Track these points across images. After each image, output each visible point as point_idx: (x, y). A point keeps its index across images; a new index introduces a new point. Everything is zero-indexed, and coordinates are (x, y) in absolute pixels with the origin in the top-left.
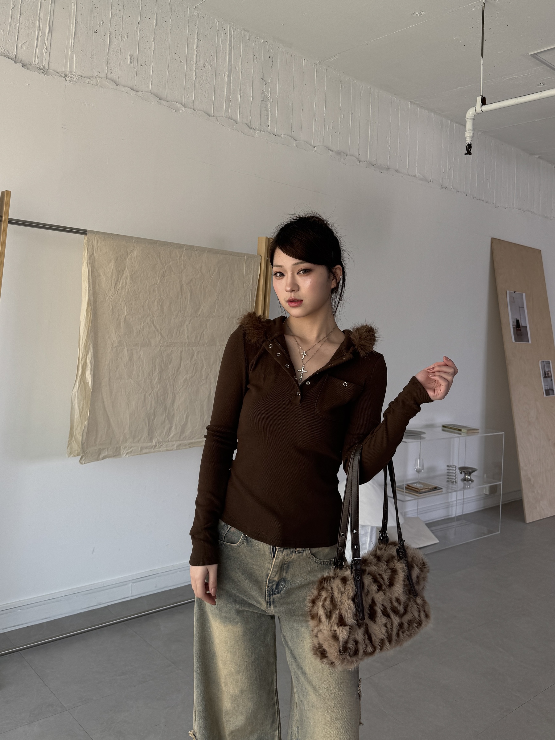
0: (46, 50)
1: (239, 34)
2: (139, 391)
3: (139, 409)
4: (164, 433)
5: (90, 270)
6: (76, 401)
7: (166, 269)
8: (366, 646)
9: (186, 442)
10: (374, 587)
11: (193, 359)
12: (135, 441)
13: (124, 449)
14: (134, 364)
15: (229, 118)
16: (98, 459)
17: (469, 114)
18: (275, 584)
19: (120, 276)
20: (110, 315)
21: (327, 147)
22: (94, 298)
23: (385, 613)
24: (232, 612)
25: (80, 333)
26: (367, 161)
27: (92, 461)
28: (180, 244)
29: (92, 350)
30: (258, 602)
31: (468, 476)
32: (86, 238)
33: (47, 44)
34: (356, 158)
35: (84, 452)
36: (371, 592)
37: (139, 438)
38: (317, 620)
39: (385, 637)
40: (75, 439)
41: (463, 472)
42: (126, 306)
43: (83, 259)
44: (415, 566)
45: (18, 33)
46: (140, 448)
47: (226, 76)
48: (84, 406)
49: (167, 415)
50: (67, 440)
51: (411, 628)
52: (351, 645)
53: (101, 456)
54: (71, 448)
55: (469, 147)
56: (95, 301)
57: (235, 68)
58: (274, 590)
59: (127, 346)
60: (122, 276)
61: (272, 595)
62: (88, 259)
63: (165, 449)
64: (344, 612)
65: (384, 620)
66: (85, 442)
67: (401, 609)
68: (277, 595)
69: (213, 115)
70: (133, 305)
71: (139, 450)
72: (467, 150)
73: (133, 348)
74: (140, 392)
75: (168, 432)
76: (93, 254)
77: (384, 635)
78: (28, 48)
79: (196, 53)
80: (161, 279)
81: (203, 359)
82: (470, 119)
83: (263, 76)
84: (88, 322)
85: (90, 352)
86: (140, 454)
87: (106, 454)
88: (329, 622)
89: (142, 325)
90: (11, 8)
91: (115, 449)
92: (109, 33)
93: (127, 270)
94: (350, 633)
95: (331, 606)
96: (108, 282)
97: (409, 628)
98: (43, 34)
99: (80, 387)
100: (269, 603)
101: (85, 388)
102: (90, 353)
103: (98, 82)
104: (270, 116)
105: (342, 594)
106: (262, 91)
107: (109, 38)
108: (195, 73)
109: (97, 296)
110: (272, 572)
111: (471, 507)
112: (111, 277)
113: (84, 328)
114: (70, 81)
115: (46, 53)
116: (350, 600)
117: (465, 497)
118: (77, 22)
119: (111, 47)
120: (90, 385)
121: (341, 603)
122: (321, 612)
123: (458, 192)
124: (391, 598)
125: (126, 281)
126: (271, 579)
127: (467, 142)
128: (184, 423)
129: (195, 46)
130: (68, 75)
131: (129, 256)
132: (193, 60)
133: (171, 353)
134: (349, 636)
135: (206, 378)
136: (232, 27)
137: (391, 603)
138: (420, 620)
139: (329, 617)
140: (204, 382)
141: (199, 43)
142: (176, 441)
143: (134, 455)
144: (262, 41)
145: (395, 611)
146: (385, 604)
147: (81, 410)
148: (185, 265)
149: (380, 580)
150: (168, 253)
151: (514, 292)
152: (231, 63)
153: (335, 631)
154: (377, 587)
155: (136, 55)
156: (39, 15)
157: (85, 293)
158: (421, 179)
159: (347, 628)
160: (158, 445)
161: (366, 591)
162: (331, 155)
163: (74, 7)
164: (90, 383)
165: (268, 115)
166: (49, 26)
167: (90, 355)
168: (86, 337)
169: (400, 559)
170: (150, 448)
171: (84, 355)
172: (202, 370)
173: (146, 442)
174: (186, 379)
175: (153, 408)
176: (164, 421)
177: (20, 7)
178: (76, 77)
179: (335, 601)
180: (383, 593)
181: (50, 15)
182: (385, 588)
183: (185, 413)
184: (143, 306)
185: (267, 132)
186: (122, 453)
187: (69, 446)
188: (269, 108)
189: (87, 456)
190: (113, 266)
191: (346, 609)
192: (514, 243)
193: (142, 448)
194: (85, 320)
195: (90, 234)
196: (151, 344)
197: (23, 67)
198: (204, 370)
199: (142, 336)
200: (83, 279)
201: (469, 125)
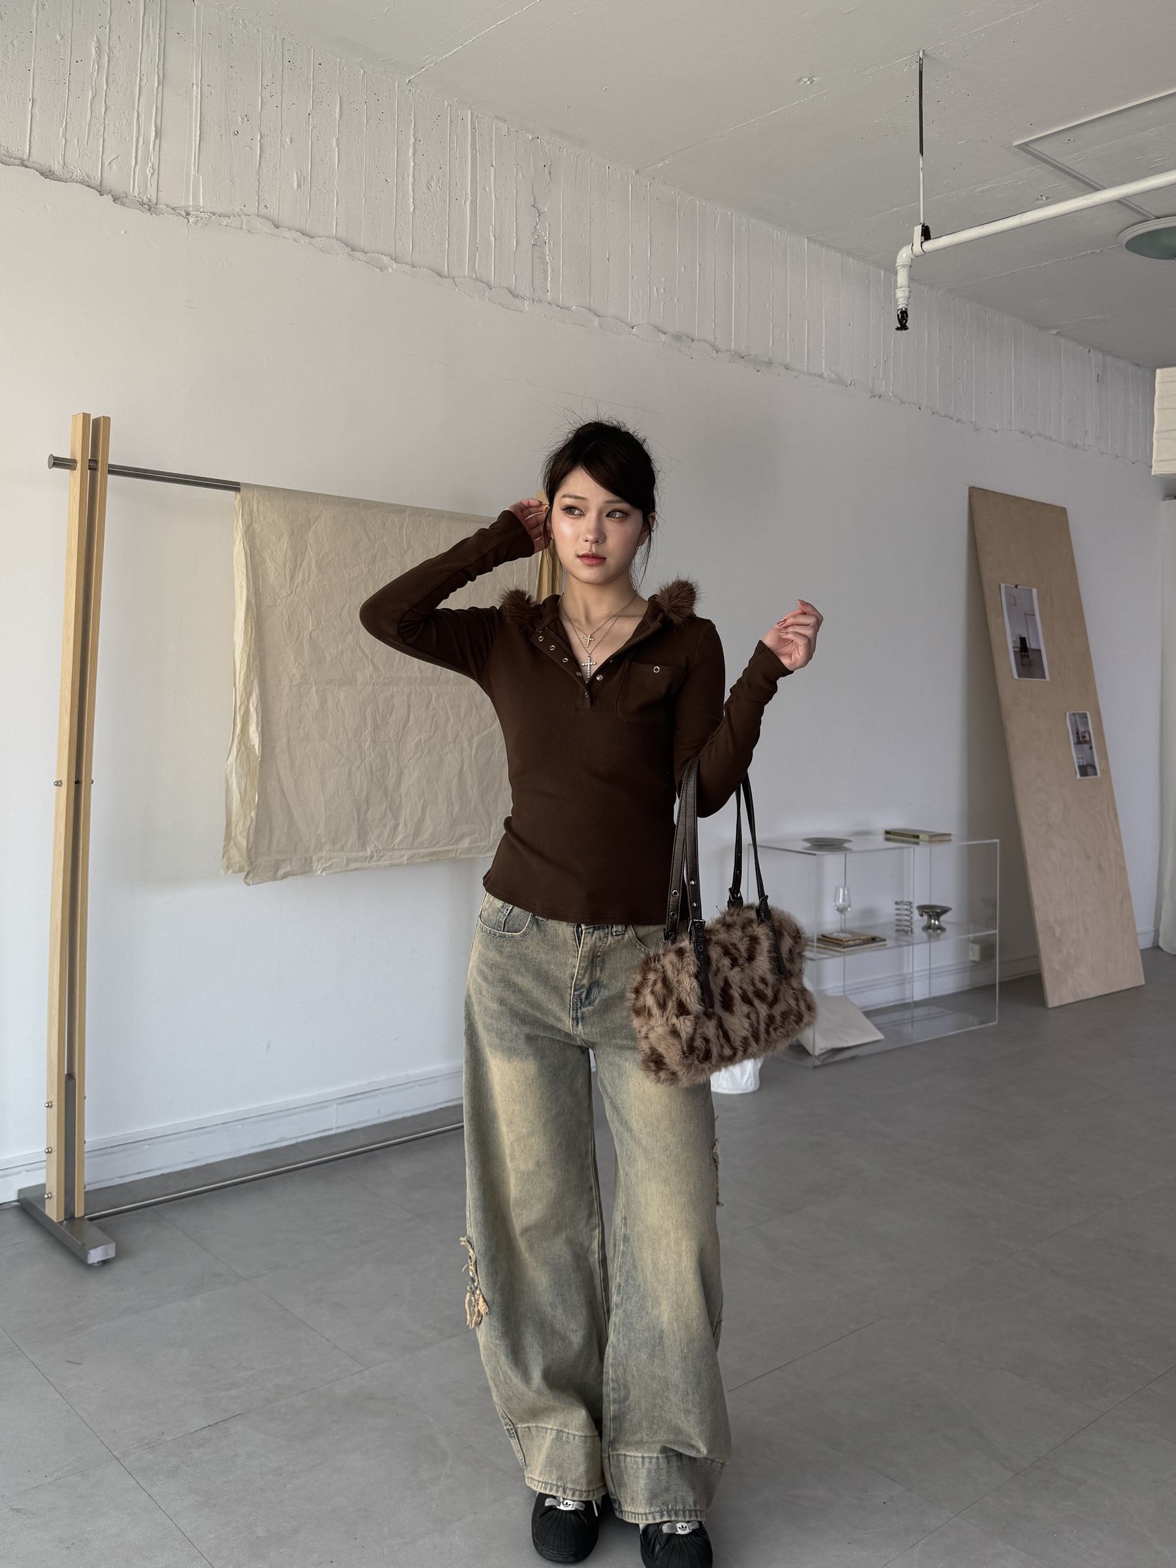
0: (152, 171)
1: (488, 126)
2: (339, 761)
3: (340, 794)
4: (386, 835)
5: (249, 552)
6: (234, 779)
7: (376, 549)
8: (722, 1047)
9: (423, 850)
10: (727, 962)
11: (431, 708)
12: (336, 848)
13: (319, 861)
14: (330, 715)
15: (477, 279)
16: (274, 878)
17: (902, 257)
18: (584, 990)
19: (299, 562)
20: (285, 630)
21: (656, 327)
22: (256, 600)
23: (746, 999)
24: (520, 1039)
25: (235, 662)
26: (730, 351)
27: (264, 881)
28: (400, 506)
29: (257, 689)
30: (559, 1019)
31: (935, 921)
32: (239, 496)
33: (153, 158)
34: (710, 345)
35: (251, 864)
36: (721, 968)
37: (343, 842)
38: (645, 1017)
39: (748, 1034)
40: (236, 844)
41: (926, 913)
42: (312, 615)
43: (235, 535)
44: (785, 933)
45: (104, 141)
46: (345, 861)
47: (468, 203)
48: (248, 788)
49: (389, 804)
50: (223, 844)
51: (787, 1023)
52: (699, 1042)
53: (281, 873)
54: (229, 859)
55: (903, 317)
56: (259, 607)
57: (484, 188)
58: (583, 1000)
59: (315, 684)
60: (302, 561)
61: (580, 1008)
62: (244, 533)
63: (388, 862)
64: (684, 996)
65: (746, 1009)
66: (252, 847)
67: (769, 993)
68: (588, 1008)
69: (446, 275)
70: (323, 613)
71: (344, 864)
72: (900, 321)
73: (326, 687)
74: (342, 763)
75: (392, 834)
76: (251, 524)
77: (748, 1031)
78: (121, 168)
79: (413, 164)
80: (368, 566)
81: (448, 707)
82: (903, 266)
83: (534, 201)
84: (248, 643)
85: (254, 692)
86: (347, 871)
87: (288, 869)
88: (663, 1013)
89: (340, 648)
90: (90, 98)
91: (303, 860)
92: (259, 134)
93: (310, 552)
94: (696, 1024)
95: (665, 991)
96: (279, 572)
97: (783, 1023)
98: (146, 143)
99: (240, 753)
100: (576, 1020)
101: (248, 757)
102: (254, 696)
103: (244, 222)
104: (549, 273)
105: (678, 971)
106: (533, 227)
107: (259, 144)
108: (412, 200)
109: (261, 597)
110: (579, 969)
111: (947, 985)
112: (284, 565)
113: (241, 653)
114: (196, 223)
115: (152, 175)
116: (692, 978)
117: (933, 966)
118: (202, 118)
119: (263, 159)
120: (257, 750)
121: (679, 984)
122: (650, 1001)
123: (904, 403)
124: (753, 978)
125: (309, 571)
126: (578, 983)
127: (900, 307)
128: (419, 819)
129: (411, 152)
130: (191, 213)
131: (314, 527)
132: (408, 176)
133: (392, 697)
134: (695, 1029)
135: (455, 742)
136: (476, 114)
137: (754, 984)
138: (799, 1012)
139: (662, 1006)
140: (450, 748)
141: (417, 146)
142: (406, 849)
143: (335, 872)
144: (531, 137)
145: (760, 996)
146: (745, 986)
147: (243, 795)
148: (410, 542)
149: (733, 951)
150: (380, 521)
151: (1014, 586)
152: (476, 178)
153: (674, 1025)
154: (730, 961)
155: (308, 172)
156: (138, 109)
157: (241, 592)
158: (833, 381)
159: (691, 1017)
160: (375, 855)
161: (714, 967)
162: (662, 341)
163: (197, 92)
164: (256, 747)
165: (545, 271)
166: (156, 127)
167: (254, 699)
168: (245, 668)
169: (761, 922)
170: (361, 861)
171: (243, 700)
172: (446, 726)
173: (355, 850)
174: (419, 742)
175: (365, 792)
176: (385, 814)
177: (104, 96)
178: (206, 216)
179: (669, 982)
180: (739, 969)
181: (156, 107)
182: (743, 962)
183: (420, 800)
184: (340, 615)
185: (546, 303)
186: (314, 868)
187: (226, 855)
188: (548, 258)
189: (257, 873)
190: (286, 545)
191: (687, 991)
192: (1013, 496)
193: (348, 861)
194: (242, 639)
195: (244, 490)
196: (356, 681)
197: (114, 201)
198: (449, 726)
199: (340, 666)
200: (235, 569)
201: (902, 277)
